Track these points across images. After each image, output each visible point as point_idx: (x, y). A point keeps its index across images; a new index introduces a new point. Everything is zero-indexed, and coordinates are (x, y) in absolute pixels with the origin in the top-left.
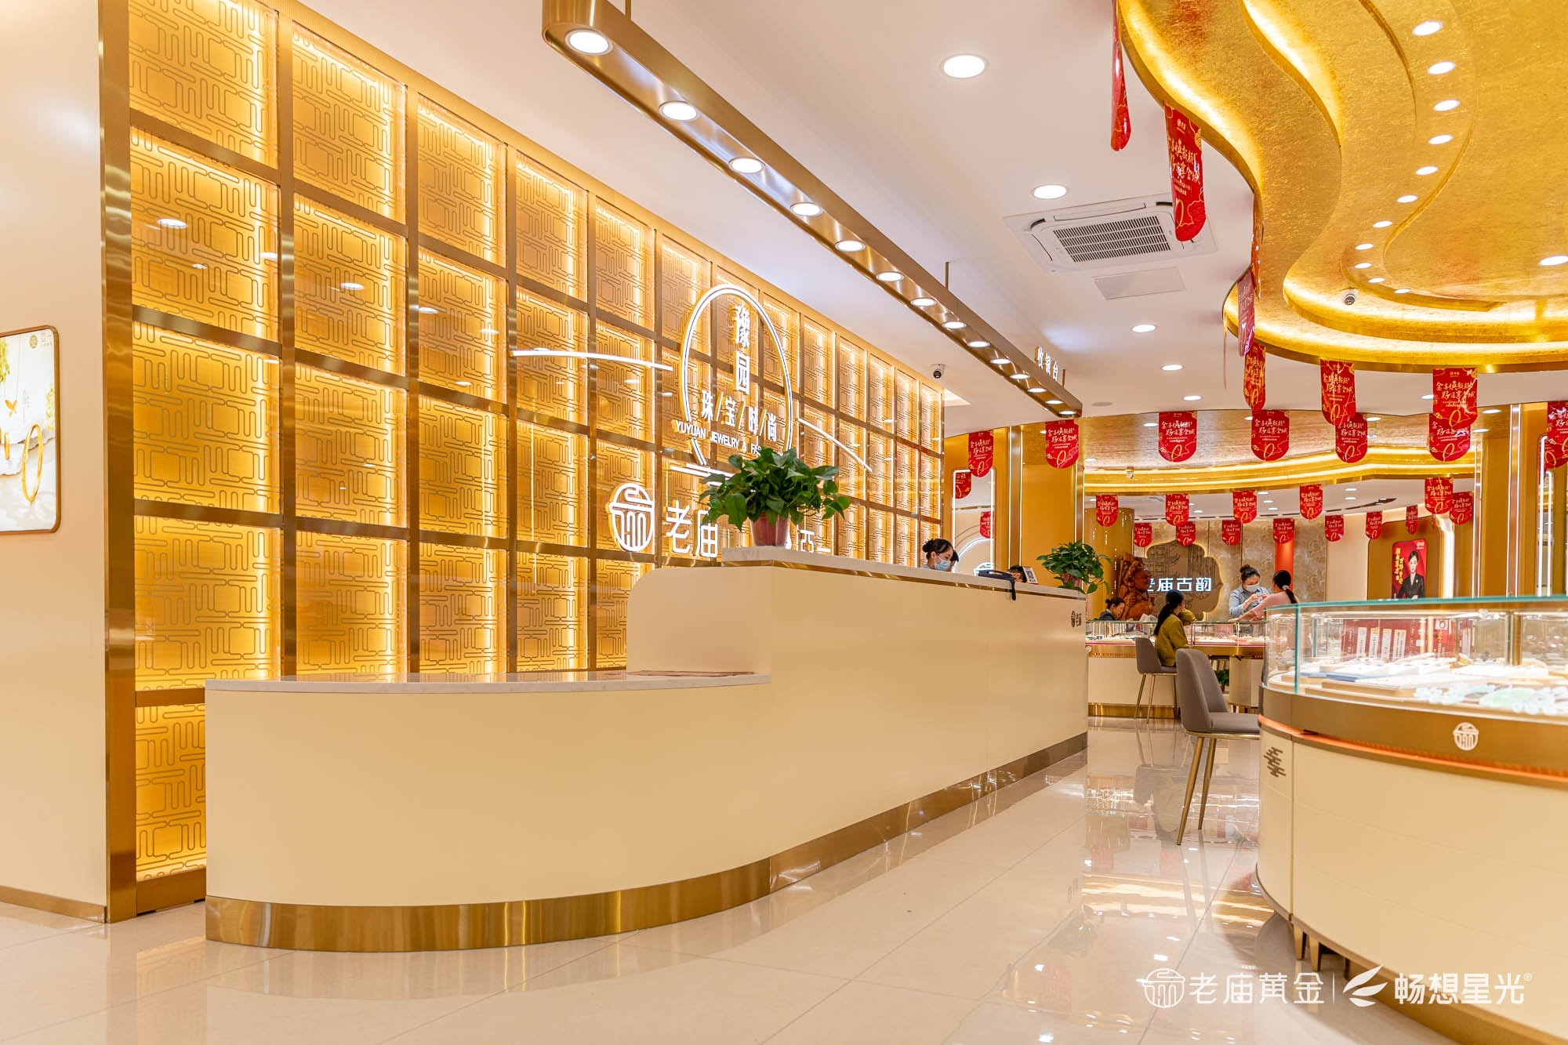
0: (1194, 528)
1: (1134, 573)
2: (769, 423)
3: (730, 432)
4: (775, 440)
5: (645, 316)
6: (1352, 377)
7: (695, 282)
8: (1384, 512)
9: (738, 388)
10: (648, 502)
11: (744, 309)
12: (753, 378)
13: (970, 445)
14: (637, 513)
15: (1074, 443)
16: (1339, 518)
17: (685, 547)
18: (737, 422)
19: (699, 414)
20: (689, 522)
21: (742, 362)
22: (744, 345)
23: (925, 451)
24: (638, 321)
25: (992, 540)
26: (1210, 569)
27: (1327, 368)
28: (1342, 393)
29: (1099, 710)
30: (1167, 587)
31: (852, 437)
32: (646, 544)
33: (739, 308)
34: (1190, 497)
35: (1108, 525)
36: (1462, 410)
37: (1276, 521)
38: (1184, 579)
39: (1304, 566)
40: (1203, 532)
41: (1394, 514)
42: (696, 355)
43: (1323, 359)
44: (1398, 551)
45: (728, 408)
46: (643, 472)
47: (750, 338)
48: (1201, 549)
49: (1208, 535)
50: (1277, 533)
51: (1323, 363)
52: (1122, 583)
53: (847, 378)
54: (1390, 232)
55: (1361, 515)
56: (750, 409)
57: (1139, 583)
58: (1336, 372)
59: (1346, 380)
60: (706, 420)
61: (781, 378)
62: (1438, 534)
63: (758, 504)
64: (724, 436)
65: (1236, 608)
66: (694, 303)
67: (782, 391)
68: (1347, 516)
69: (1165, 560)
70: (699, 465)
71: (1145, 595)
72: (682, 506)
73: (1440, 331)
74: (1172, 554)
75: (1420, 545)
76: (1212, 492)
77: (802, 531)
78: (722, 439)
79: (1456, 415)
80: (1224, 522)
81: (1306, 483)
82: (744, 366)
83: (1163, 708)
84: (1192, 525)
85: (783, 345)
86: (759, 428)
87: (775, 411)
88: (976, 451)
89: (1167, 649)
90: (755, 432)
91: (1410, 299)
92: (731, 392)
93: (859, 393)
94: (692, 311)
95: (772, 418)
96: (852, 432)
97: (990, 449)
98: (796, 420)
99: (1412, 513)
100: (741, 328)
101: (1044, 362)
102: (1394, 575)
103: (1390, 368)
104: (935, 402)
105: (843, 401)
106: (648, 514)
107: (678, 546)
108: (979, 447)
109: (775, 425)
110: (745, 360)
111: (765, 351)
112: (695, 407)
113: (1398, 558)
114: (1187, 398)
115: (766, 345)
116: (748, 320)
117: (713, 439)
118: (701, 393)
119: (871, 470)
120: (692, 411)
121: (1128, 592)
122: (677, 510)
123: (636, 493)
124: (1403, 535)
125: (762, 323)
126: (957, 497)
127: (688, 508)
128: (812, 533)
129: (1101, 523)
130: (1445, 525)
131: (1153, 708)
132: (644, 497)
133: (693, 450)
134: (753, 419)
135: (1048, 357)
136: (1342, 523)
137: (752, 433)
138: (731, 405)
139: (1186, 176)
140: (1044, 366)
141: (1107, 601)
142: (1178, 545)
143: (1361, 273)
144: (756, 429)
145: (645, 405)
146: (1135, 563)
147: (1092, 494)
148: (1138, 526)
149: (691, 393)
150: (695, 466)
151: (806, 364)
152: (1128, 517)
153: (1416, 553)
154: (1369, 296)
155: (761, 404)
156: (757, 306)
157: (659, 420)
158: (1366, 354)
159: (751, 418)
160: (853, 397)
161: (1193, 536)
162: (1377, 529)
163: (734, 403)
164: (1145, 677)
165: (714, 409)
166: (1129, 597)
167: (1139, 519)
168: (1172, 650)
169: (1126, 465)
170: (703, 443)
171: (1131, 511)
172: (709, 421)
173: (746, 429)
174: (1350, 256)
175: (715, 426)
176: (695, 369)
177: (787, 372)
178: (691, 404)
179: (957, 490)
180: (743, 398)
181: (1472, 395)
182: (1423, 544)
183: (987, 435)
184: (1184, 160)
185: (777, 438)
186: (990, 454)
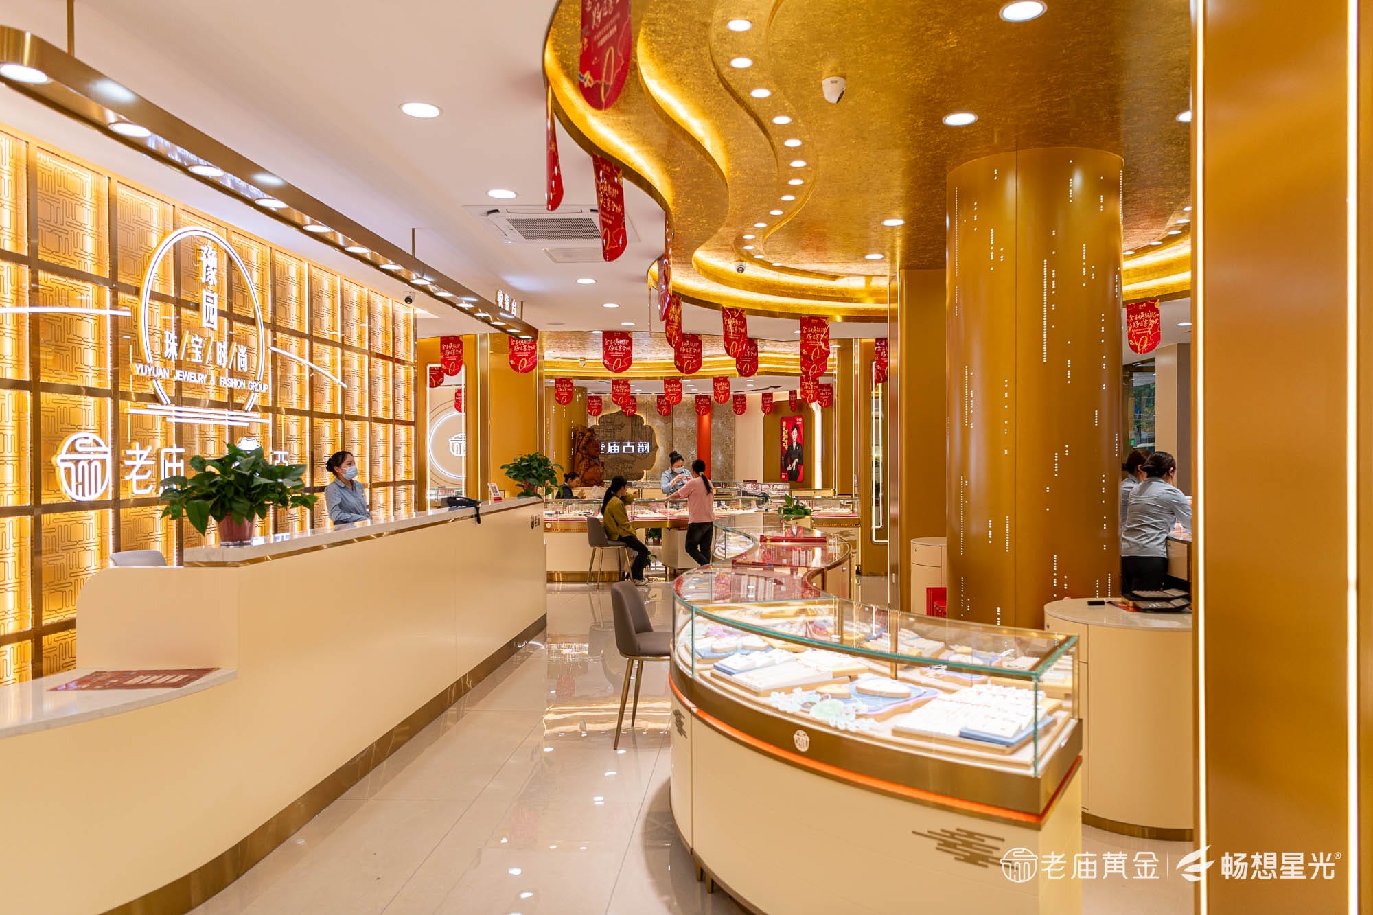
0: (635, 401)
1: (587, 443)
2: (239, 355)
3: (199, 368)
4: (245, 370)
5: (99, 263)
6: (745, 320)
7: (156, 226)
8: (774, 393)
9: (205, 324)
10: (104, 448)
11: (211, 249)
12: (221, 313)
13: (441, 347)
14: (90, 462)
15: (533, 352)
16: (743, 397)
17: (147, 487)
18: (204, 359)
19: (162, 354)
20: (151, 462)
21: (209, 300)
22: (211, 283)
23: (398, 361)
24: (90, 269)
25: (463, 414)
26: (648, 435)
27: (727, 313)
28: (738, 333)
29: (558, 577)
30: (615, 449)
31: (327, 358)
32: (100, 491)
33: (205, 249)
34: (630, 382)
35: (564, 404)
36: (820, 347)
37: (697, 397)
38: (629, 443)
39: (718, 433)
40: (642, 405)
41: (781, 396)
42: (154, 296)
43: (724, 306)
44: (784, 424)
45: (193, 345)
46: (97, 419)
47: (218, 276)
48: (641, 418)
49: (646, 406)
50: (698, 407)
51: (724, 310)
52: (578, 451)
53: (321, 304)
54: (765, 231)
55: (759, 395)
56: (219, 344)
57: (592, 451)
58: (733, 316)
59: (741, 323)
60: (170, 359)
61: (252, 310)
62: (811, 413)
63: (223, 505)
64: (190, 373)
65: (666, 486)
66: (154, 246)
67: (253, 322)
68: (748, 395)
69: (612, 428)
70: (162, 404)
71: (596, 461)
72: (142, 448)
73: (804, 290)
74: (618, 423)
75: (799, 420)
76: (648, 378)
77: (275, 453)
78: (187, 376)
79: (816, 352)
80: (658, 397)
81: (717, 374)
82: (211, 303)
83: (610, 573)
84: (634, 398)
85: (252, 279)
86: (229, 360)
87: (244, 342)
88: (447, 353)
89: (612, 527)
90: (224, 366)
91: (782, 269)
92: (197, 330)
93: (333, 316)
94: (152, 255)
95: (243, 350)
96: (327, 355)
97: (460, 352)
98: (268, 348)
99: (793, 396)
100: (208, 267)
101: (504, 301)
102: (782, 443)
103: (771, 314)
104: (407, 315)
105: (316, 326)
106: (103, 462)
107: (138, 487)
108: (450, 350)
109: (246, 356)
110: (212, 298)
111: (234, 285)
112: (157, 347)
113: (784, 429)
114: (623, 324)
115: (235, 280)
116: (215, 259)
117: (177, 377)
118: (163, 334)
119: (345, 386)
120: (153, 352)
121: (583, 458)
122: (137, 452)
123: (90, 441)
124: (788, 412)
125: (230, 260)
126: (431, 386)
127: (150, 448)
128: (287, 453)
129: (559, 402)
130: (815, 407)
131: (603, 573)
132: (98, 445)
133: (155, 391)
134: (222, 353)
135: (507, 298)
136: (745, 400)
137: (221, 367)
138: (197, 343)
139: (611, 209)
140: (504, 305)
141: (565, 475)
142: (624, 416)
143: (748, 252)
144: (225, 361)
145: (99, 351)
146: (588, 434)
147: (551, 377)
148: (591, 398)
149: (152, 334)
150: (158, 406)
151: (278, 295)
152: (582, 394)
153: (796, 426)
154: (755, 266)
155: (231, 338)
156: (225, 245)
157: (115, 362)
158: (754, 303)
159: (219, 353)
160: (327, 320)
161: (635, 408)
162: (770, 406)
163: (200, 340)
164: (594, 550)
165: (178, 348)
166: (583, 463)
167: (590, 393)
168: (615, 527)
169: (579, 356)
170: (166, 383)
171: (585, 389)
172: (173, 360)
173: (214, 362)
174: (740, 241)
175: (179, 364)
176: (156, 311)
177: (257, 303)
178: (152, 343)
179: (431, 380)
180: (211, 334)
181: (826, 337)
182: (801, 420)
183: (457, 340)
184: (609, 196)
185: (248, 367)
186: (460, 356)
